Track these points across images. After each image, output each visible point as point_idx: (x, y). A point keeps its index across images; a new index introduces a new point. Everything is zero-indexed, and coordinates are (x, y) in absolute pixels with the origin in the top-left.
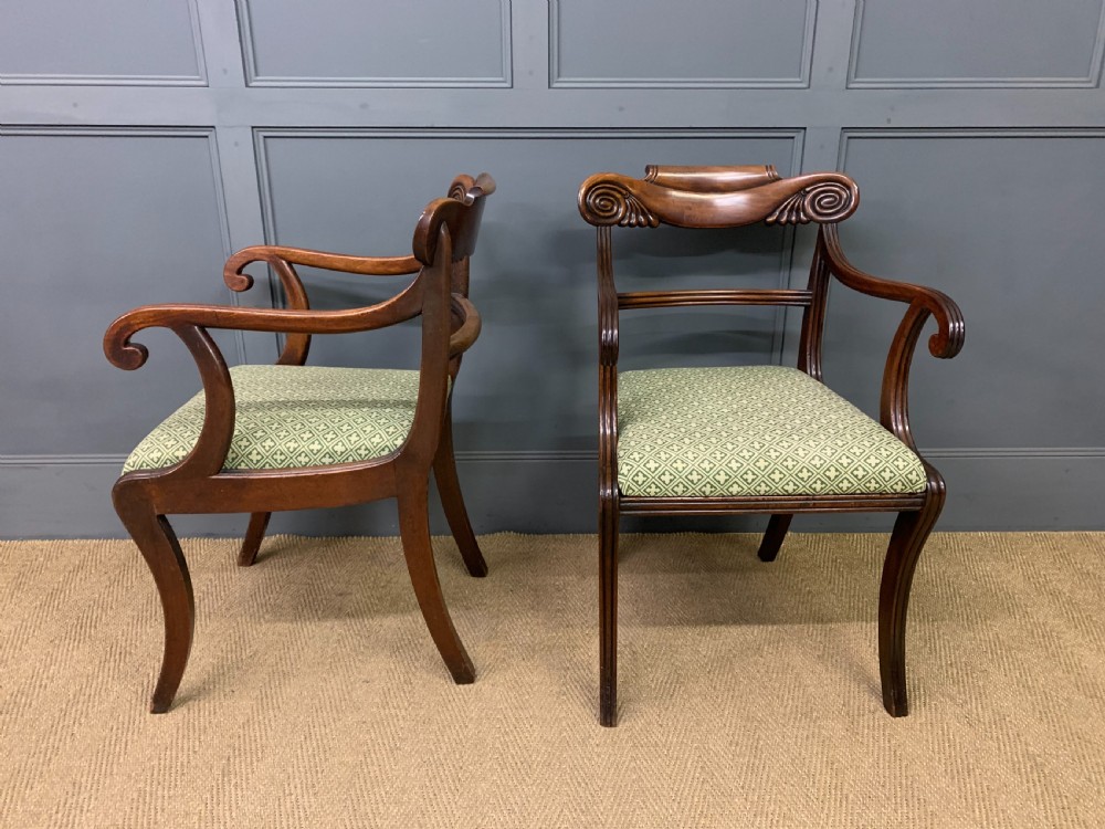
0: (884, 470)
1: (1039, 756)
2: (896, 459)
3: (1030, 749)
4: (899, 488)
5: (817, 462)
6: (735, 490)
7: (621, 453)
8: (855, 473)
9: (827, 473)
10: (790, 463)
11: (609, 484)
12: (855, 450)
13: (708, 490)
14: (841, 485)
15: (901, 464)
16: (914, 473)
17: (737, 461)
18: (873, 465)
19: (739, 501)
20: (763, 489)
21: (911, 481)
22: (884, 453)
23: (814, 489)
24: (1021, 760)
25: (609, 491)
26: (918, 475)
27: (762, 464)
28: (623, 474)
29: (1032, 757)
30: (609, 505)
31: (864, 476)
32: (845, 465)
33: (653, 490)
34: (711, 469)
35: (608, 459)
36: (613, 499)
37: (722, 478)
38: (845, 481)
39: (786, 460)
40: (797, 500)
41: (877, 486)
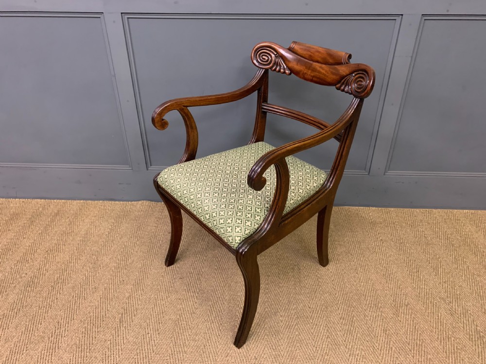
1: (482, 332)
3: (478, 328)
24: (473, 334)
29: (478, 332)
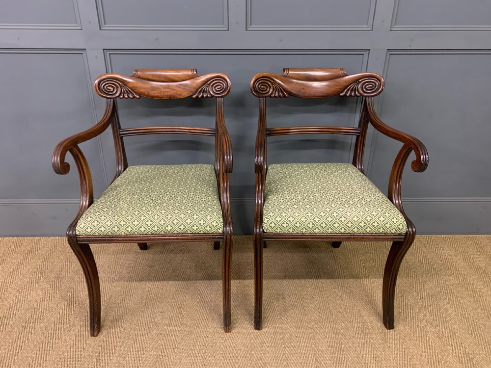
0: (387, 223)
1: (471, 354)
2: (393, 218)
3: (467, 350)
4: (393, 231)
5: (355, 219)
6: (317, 231)
7: (265, 212)
8: (373, 224)
9: (360, 224)
10: (343, 219)
11: (258, 226)
12: (374, 213)
13: (304, 231)
14: (366, 230)
15: (395, 220)
16: (401, 225)
17: (318, 218)
18: (382, 221)
19: (318, 235)
20: (330, 231)
21: (399, 229)
22: (388, 215)
23: (354, 231)
24: (463, 356)
25: (258, 230)
26: (403, 226)
27: (330, 219)
28: (265, 223)
29: (467, 354)
30: (258, 237)
31: (377, 226)
32: (369, 221)
33: (278, 231)
34: (306, 221)
35: (259, 213)
36: (260, 234)
37: (311, 226)
38: (368, 228)
39: (341, 217)
40: (346, 236)
41: (383, 230)
